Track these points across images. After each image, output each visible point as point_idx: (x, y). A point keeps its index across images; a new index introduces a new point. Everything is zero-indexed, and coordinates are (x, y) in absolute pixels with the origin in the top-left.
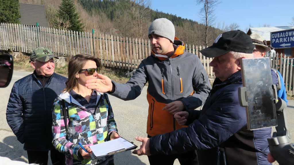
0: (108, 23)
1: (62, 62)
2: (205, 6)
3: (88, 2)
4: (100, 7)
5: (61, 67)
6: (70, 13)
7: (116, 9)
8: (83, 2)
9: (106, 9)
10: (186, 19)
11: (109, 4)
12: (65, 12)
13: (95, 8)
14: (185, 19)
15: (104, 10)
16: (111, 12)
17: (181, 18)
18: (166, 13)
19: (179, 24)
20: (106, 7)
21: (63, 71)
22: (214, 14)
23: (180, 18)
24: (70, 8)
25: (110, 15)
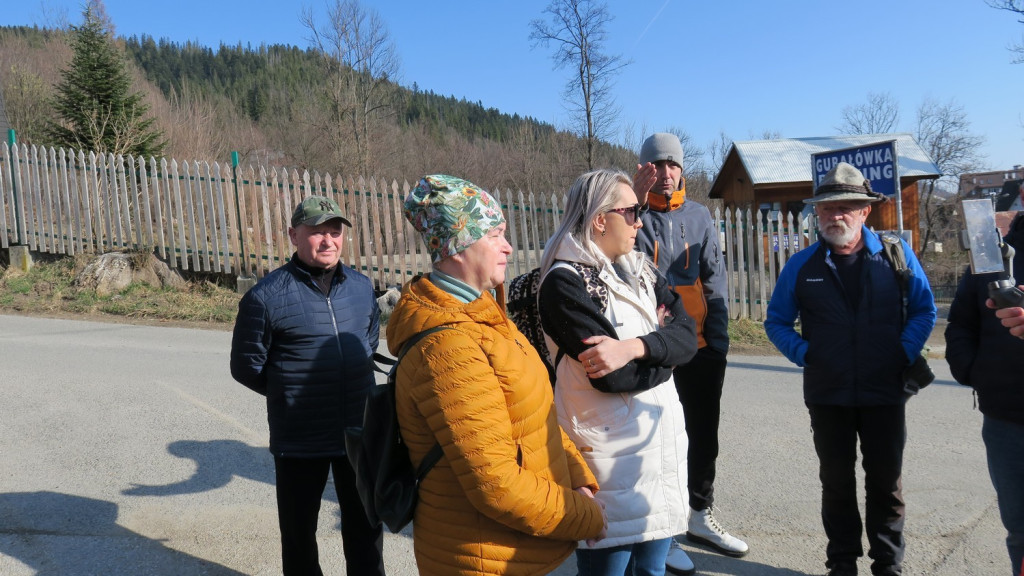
0: (248, 133)
1: (115, 272)
2: (582, 73)
3: (163, 56)
4: (208, 74)
5: (115, 291)
6: (108, 96)
7: (270, 82)
8: (143, 58)
9: (232, 83)
10: (516, 116)
11: (243, 63)
13: (189, 77)
14: (512, 115)
15: (223, 85)
16: (249, 91)
17: (497, 111)
18: (448, 96)
19: (491, 132)
20: (233, 77)
21: (123, 304)
22: (611, 100)
23: (494, 113)
24: (108, 77)
25: (246, 104)
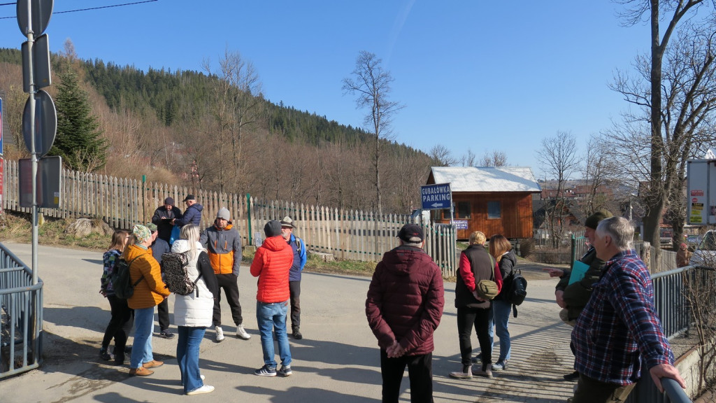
0: (161, 133)
2: (374, 111)
3: (108, 74)
4: (139, 88)
6: (76, 118)
7: (182, 96)
8: (95, 74)
9: (156, 94)
10: (350, 127)
11: (164, 82)
12: (65, 114)
13: (126, 89)
14: (347, 126)
15: (149, 96)
16: (167, 102)
17: (336, 123)
18: (304, 111)
19: (332, 137)
20: (156, 91)
23: (334, 124)
25: (164, 110)
